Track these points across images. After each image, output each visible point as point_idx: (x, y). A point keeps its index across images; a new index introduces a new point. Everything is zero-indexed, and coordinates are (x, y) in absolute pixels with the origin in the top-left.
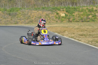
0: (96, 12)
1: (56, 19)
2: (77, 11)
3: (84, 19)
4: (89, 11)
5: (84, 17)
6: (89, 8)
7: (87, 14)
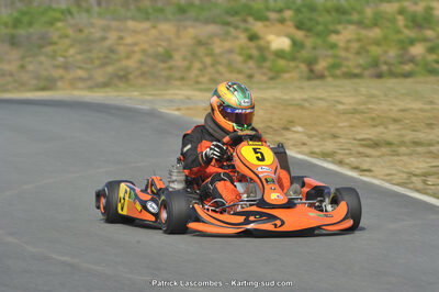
1: (244, 62)
2: (353, 24)
3: (386, 63)
4: (411, 24)
5: (386, 52)
6: (412, 8)
7: (401, 37)
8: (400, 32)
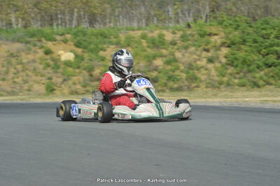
0: (176, 47)
1: (44, 69)
2: (113, 44)
3: (139, 71)
4: (151, 45)
5: (138, 64)
6: (150, 35)
8: (145, 51)
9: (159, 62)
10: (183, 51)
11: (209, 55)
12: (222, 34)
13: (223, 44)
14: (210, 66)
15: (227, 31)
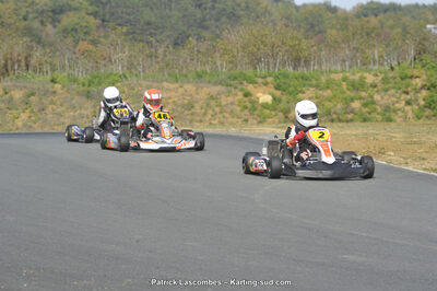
0: (376, 89)
1: (241, 111)
2: (313, 87)
3: (335, 113)
4: (351, 88)
5: (335, 105)
6: (352, 77)
7: (345, 96)
8: (344, 93)
9: (356, 105)
10: (383, 93)
11: (408, 97)
12: (424, 77)
13: (423, 87)
14: (408, 108)
15: (429, 73)
